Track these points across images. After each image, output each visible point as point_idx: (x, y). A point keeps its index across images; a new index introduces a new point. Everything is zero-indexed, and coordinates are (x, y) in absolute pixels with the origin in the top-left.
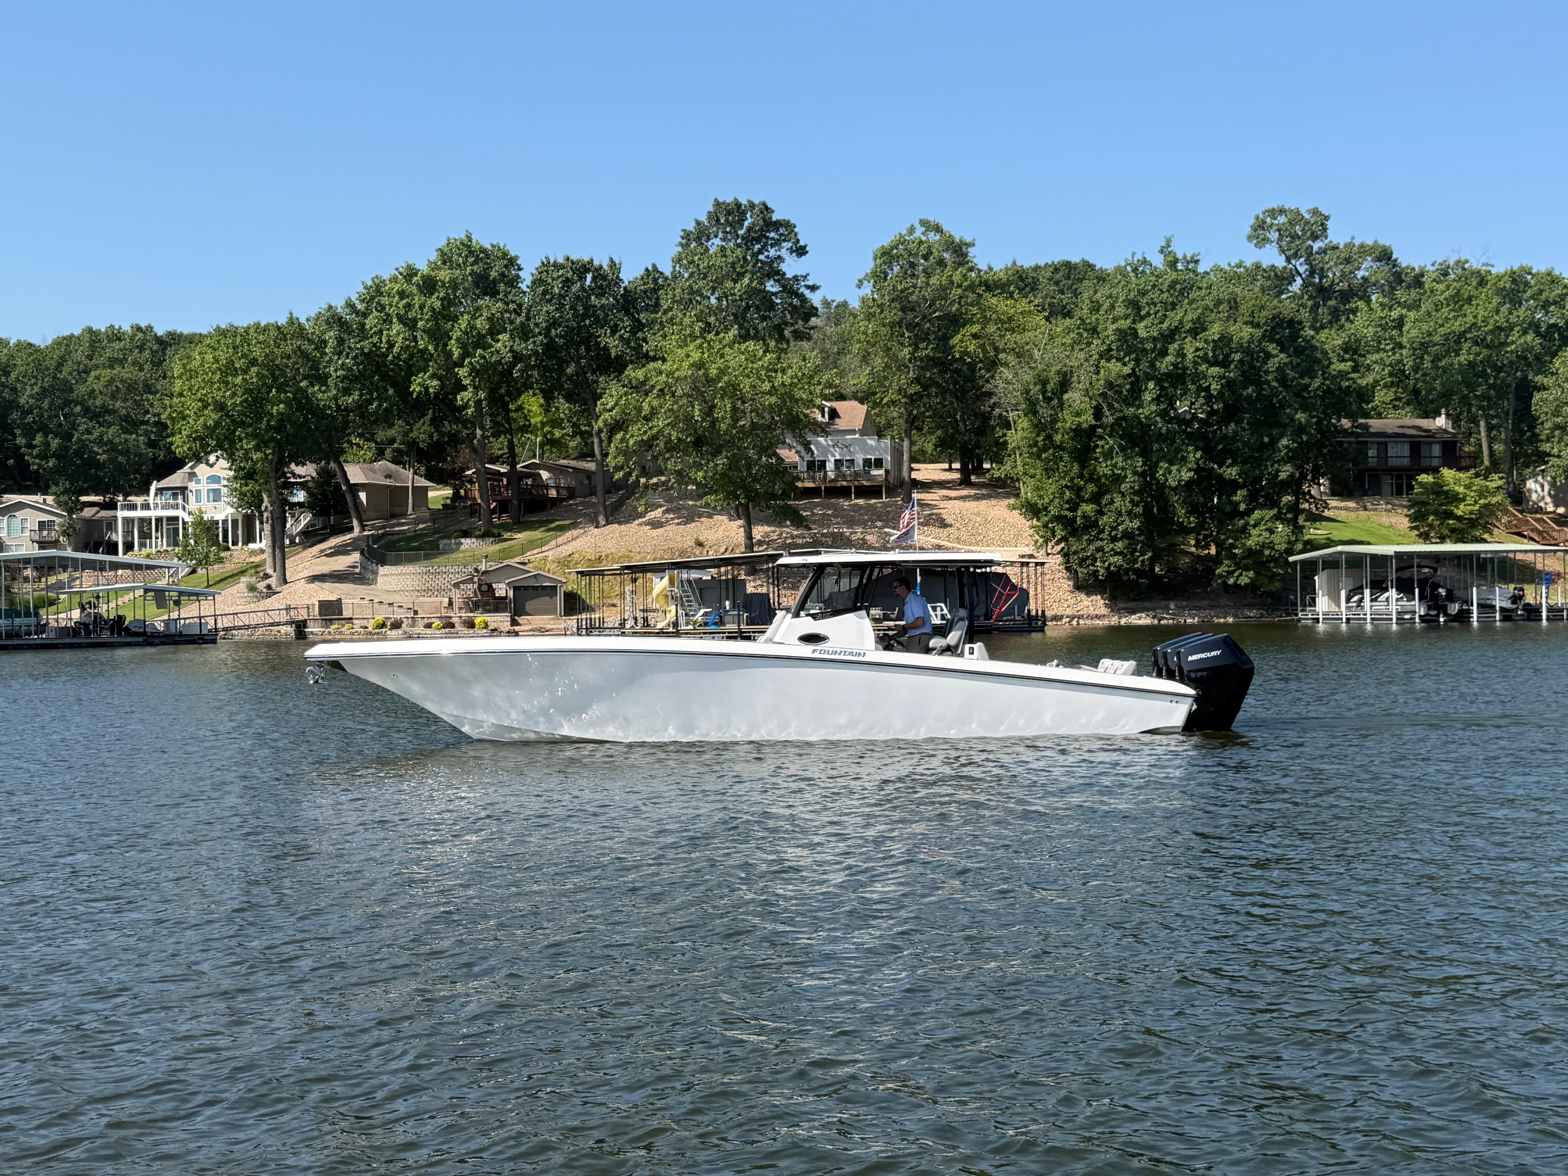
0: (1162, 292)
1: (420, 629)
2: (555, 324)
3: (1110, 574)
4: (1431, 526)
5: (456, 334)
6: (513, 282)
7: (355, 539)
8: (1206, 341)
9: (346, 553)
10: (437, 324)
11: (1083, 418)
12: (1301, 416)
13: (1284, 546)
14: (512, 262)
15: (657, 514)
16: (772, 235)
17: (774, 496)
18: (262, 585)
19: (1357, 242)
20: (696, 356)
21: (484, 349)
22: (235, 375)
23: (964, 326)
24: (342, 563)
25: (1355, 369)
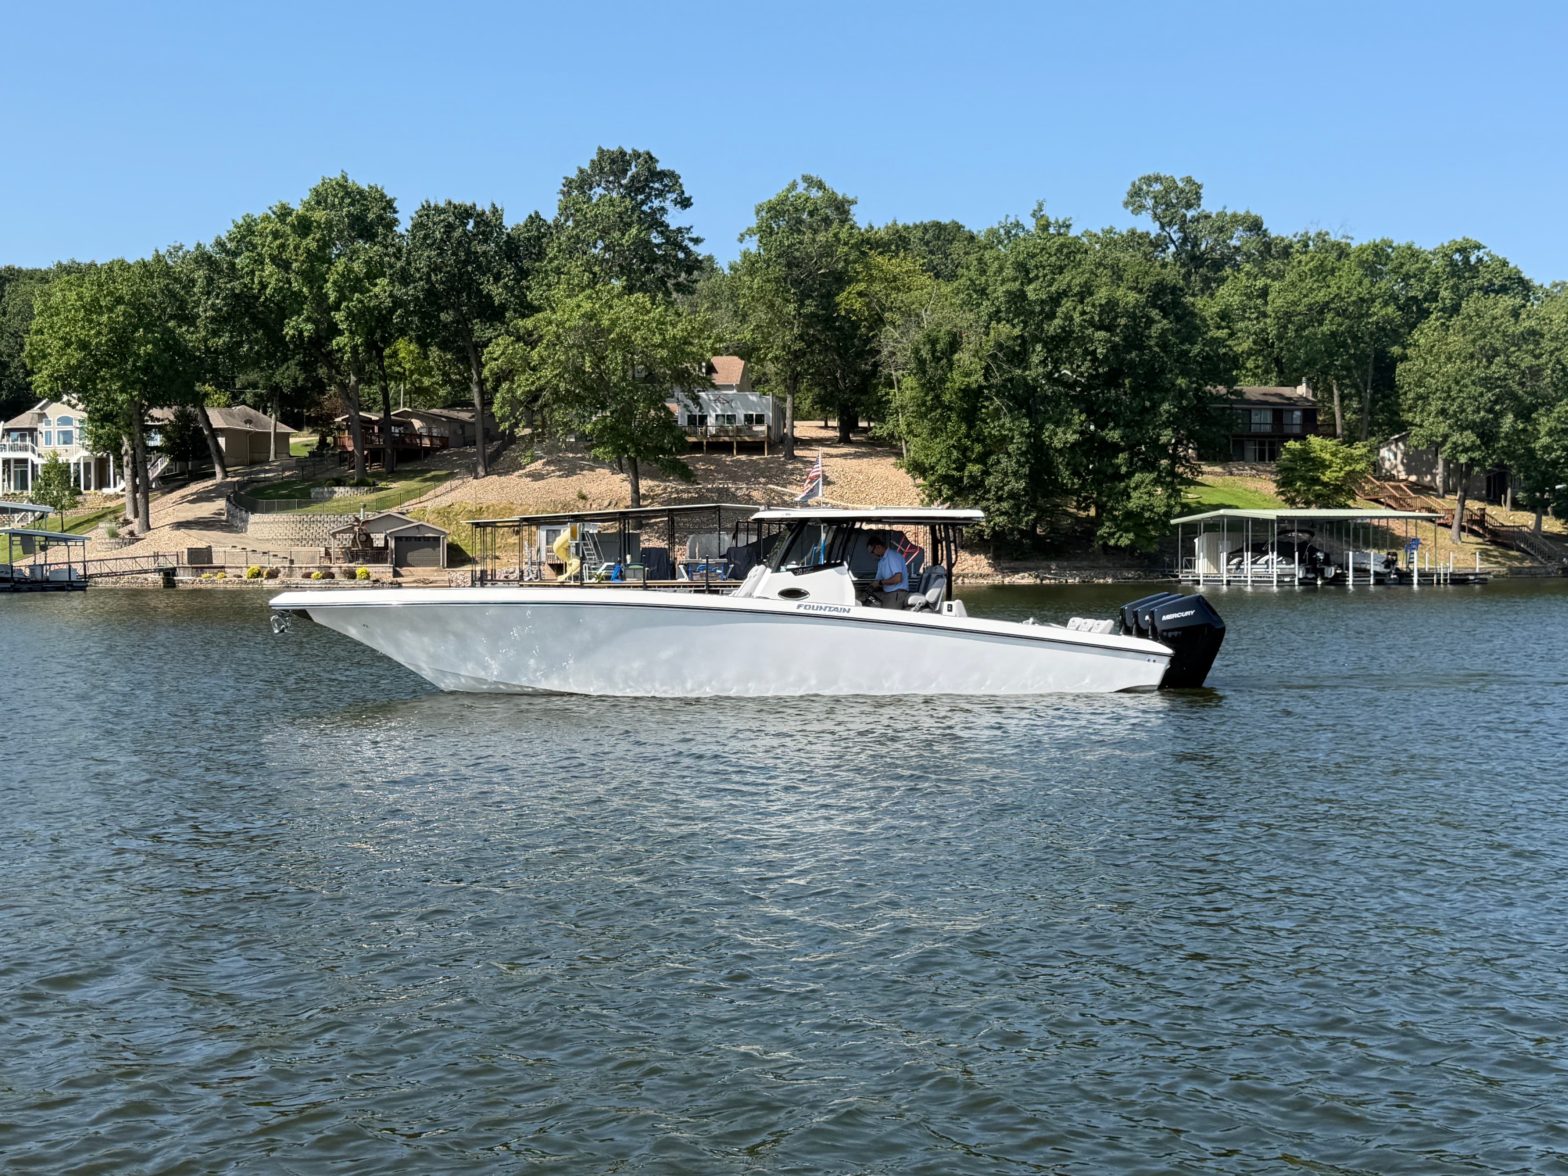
0: (1050, 255)
1: (297, 579)
2: (436, 269)
3: (995, 534)
4: (1298, 491)
5: (332, 277)
6: (390, 225)
7: (218, 486)
8: (1093, 305)
9: (209, 499)
10: (312, 266)
11: (973, 378)
12: (1181, 382)
13: (1164, 509)
14: (389, 205)
15: (538, 465)
16: (657, 185)
17: (663, 450)
18: (123, 531)
19: (1229, 212)
20: (587, 306)
21: (362, 293)
22: (101, 314)
23: (849, 283)
24: (206, 510)
25: (1232, 335)
